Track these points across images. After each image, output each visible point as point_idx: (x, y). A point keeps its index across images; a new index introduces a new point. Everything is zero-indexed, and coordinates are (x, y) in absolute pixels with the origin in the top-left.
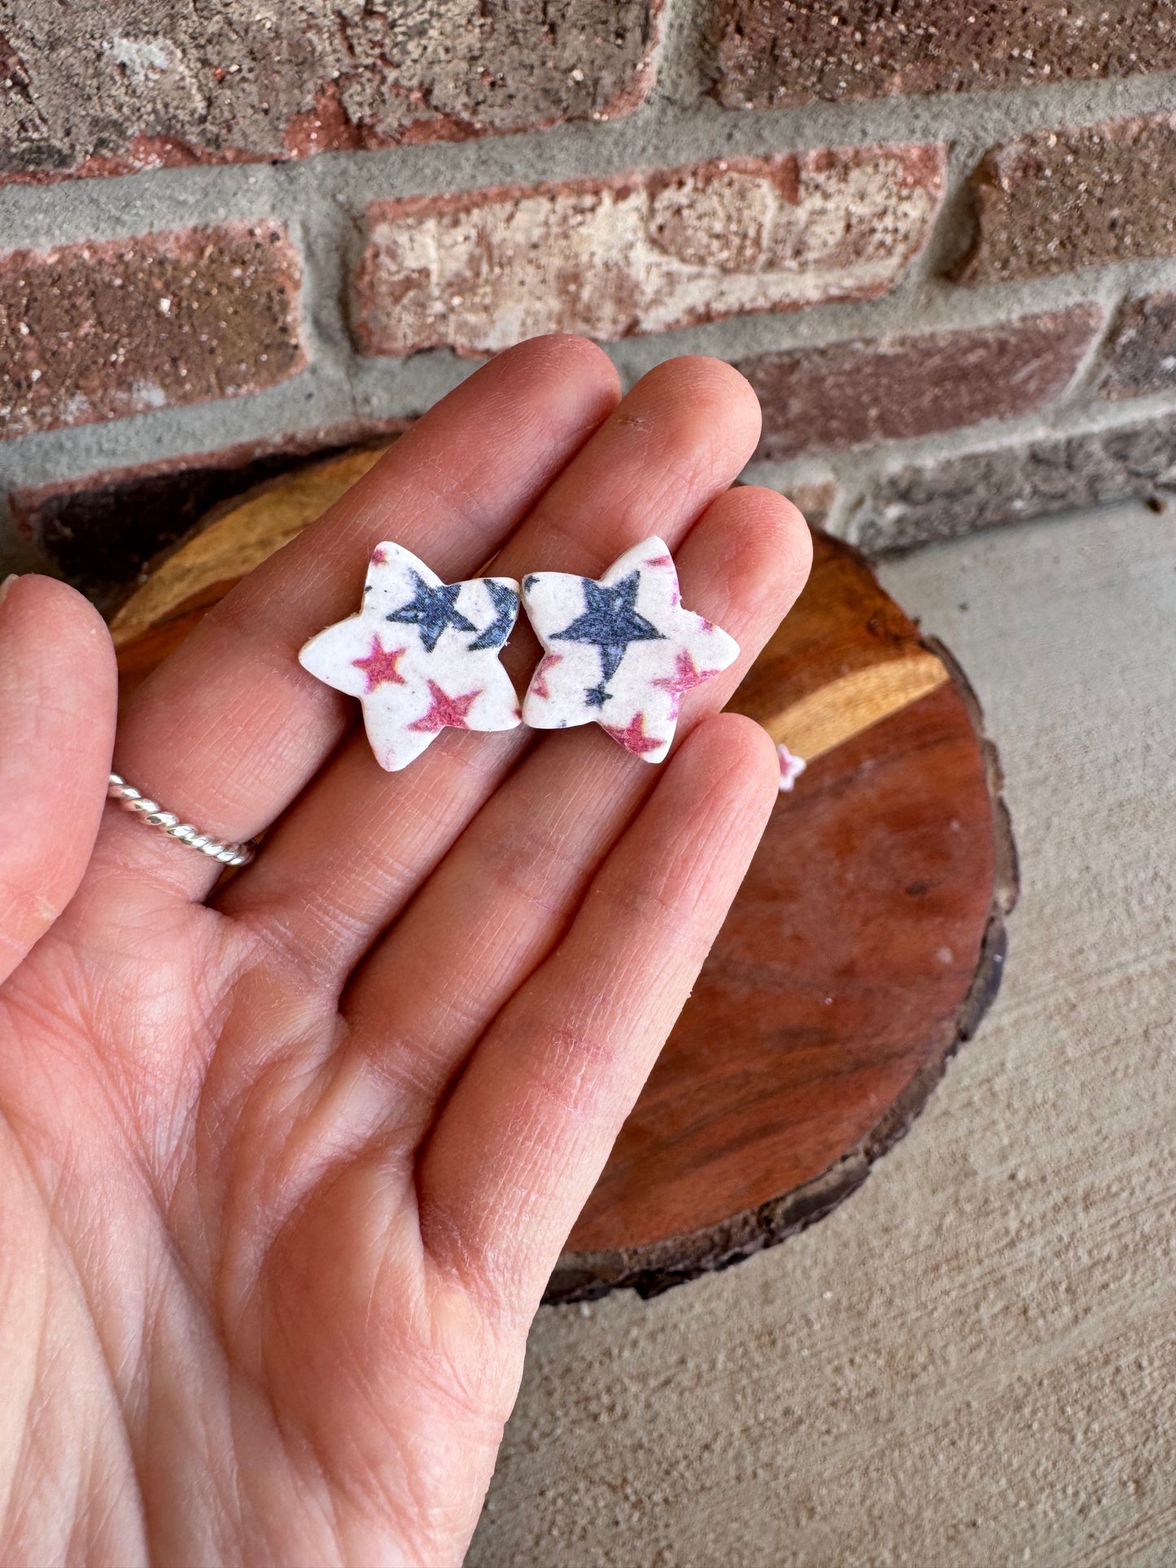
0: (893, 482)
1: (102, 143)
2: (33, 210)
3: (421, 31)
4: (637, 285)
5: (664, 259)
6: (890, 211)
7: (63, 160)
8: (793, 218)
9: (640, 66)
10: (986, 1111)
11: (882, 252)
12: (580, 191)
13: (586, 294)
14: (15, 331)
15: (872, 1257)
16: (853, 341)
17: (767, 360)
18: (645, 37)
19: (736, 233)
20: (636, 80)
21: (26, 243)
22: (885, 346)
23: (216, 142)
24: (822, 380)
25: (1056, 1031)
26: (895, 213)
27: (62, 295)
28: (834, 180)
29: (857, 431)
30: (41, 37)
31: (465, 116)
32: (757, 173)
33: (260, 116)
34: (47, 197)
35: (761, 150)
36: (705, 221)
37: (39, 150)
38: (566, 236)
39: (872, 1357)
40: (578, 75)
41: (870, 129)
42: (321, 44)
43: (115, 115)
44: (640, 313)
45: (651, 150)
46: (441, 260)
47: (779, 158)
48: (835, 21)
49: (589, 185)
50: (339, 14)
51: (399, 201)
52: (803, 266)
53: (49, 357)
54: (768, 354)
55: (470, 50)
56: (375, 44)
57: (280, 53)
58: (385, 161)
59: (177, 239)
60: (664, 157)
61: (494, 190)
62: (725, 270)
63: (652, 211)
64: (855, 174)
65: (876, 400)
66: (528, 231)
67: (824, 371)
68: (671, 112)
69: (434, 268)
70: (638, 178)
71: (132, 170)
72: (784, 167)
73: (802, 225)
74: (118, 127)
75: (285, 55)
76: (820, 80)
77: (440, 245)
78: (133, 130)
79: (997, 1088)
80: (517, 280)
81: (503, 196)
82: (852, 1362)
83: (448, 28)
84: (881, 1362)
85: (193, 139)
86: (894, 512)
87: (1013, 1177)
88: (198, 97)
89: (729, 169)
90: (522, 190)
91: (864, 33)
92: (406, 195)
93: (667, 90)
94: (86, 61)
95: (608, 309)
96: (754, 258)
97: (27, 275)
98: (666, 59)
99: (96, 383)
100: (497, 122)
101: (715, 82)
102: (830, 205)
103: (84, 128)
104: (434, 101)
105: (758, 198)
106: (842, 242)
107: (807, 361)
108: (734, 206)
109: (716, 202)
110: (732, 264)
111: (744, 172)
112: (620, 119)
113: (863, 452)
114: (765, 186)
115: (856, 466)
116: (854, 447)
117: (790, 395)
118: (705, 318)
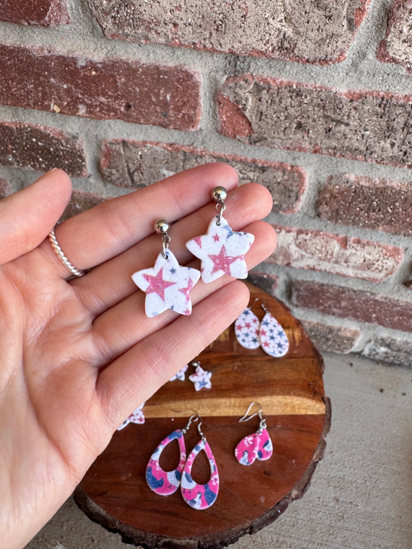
0: (382, 340)
4: (291, 254)
5: (300, 251)
6: (380, 261)
8: (345, 253)
9: (294, 205)
11: (377, 270)
12: (276, 227)
16: (367, 292)
17: (334, 287)
18: (296, 200)
19: (325, 251)
20: (293, 208)
22: (378, 298)
24: (354, 300)
26: (382, 261)
28: (359, 246)
29: (367, 319)
30: (148, 166)
32: (333, 238)
35: (336, 233)
36: (314, 245)
37: (142, 185)
40: (276, 203)
41: (373, 237)
44: (291, 262)
45: (300, 223)
47: (341, 236)
48: (358, 209)
49: (278, 227)
52: (348, 266)
54: (335, 285)
60: (304, 226)
62: (320, 259)
63: (297, 239)
64: (367, 247)
65: (375, 312)
67: (354, 297)
68: (306, 217)
70: (295, 229)
72: (342, 239)
73: (347, 255)
76: (353, 222)
86: (383, 349)
89: (324, 234)
91: (368, 214)
93: (305, 211)
94: (156, 172)
95: (281, 258)
96: (330, 259)
98: (305, 204)
101: (319, 214)
102: (358, 253)
105: (332, 245)
106: (362, 264)
107: (349, 291)
108: (324, 244)
109: (318, 241)
110: (323, 258)
111: (328, 236)
112: (289, 215)
113: (372, 326)
114: (335, 242)
115: (369, 329)
116: (367, 323)
117: (342, 299)
118: (314, 269)
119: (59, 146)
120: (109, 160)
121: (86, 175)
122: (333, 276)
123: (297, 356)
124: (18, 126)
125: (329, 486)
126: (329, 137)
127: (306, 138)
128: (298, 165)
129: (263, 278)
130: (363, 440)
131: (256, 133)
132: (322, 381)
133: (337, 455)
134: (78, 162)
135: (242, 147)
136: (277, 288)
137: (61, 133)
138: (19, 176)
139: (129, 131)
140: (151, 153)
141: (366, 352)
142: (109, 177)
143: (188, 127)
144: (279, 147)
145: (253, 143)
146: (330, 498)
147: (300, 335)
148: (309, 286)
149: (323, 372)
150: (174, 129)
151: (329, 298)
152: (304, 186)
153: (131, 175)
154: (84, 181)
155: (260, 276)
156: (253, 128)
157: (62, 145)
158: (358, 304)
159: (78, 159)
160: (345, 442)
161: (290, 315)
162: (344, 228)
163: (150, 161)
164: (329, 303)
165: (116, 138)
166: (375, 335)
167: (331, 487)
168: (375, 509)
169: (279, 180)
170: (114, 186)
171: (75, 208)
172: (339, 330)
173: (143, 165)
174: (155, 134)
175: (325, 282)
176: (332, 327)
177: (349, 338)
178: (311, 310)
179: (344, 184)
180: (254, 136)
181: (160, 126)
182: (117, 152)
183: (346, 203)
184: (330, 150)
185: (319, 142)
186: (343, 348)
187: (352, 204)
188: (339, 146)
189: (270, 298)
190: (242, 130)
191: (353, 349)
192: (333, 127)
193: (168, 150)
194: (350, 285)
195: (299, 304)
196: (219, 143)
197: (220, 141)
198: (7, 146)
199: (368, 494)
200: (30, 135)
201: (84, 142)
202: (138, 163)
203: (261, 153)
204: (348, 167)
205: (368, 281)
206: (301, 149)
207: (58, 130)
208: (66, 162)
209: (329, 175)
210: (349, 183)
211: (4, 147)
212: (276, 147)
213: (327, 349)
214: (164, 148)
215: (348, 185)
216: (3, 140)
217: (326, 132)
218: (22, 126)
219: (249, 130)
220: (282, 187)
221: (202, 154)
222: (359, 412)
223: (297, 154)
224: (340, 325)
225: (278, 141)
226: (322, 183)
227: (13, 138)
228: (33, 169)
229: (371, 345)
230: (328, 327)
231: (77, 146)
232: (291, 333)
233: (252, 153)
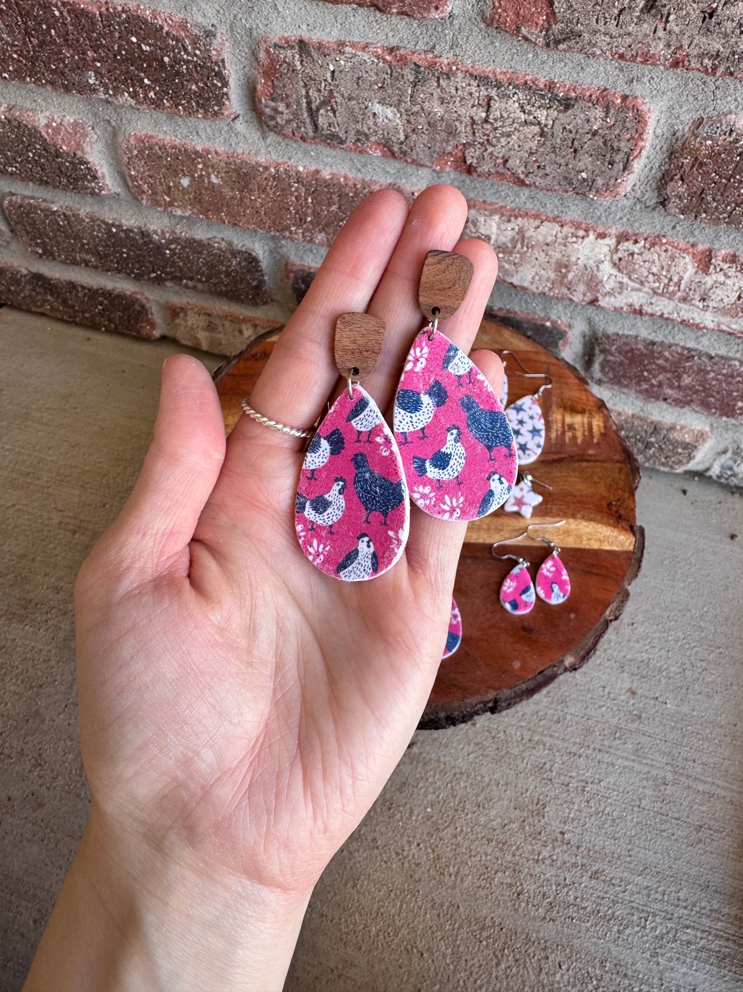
1: (358, 140)
2: (327, 156)
3: (509, 135)
4: (601, 282)
5: (619, 274)
7: (342, 142)
8: (703, 281)
9: (619, 181)
10: (572, 795)
12: (578, 226)
13: (570, 276)
14: (306, 199)
15: (463, 811)
16: (735, 359)
17: (673, 348)
18: (625, 169)
19: (665, 276)
20: (616, 186)
21: (321, 167)
23: (404, 153)
24: (708, 373)
25: (645, 787)
27: (327, 193)
28: (734, 269)
29: (727, 410)
30: (346, 95)
31: (522, 176)
32: (684, 251)
33: (426, 149)
34: (334, 153)
35: (692, 240)
36: (647, 264)
37: (333, 135)
38: (565, 246)
39: (429, 850)
40: (584, 175)
42: (461, 128)
43: (367, 131)
44: (600, 298)
45: (625, 219)
46: (498, 235)
47: (700, 247)
49: (584, 226)
50: (472, 118)
51: (484, 202)
52: (706, 308)
53: (316, 215)
54: (677, 345)
55: (531, 149)
56: (485, 135)
57: (441, 126)
58: (483, 182)
59: (381, 186)
60: (632, 226)
61: (533, 212)
62: (655, 292)
63: (617, 250)
66: (545, 237)
67: (709, 368)
68: (639, 206)
69: (493, 237)
70: (613, 231)
71: (368, 153)
72: (703, 253)
73: (708, 286)
74: (367, 136)
75: (443, 128)
76: (729, 217)
77: (499, 228)
78: (373, 139)
79: (587, 789)
80: (534, 256)
81: (536, 217)
82: (418, 845)
83: (522, 137)
84: (432, 856)
85: (396, 149)
87: (562, 833)
88: (402, 134)
89: (668, 243)
90: (547, 217)
92: (489, 201)
93: (639, 194)
94: (360, 108)
95: (581, 288)
96: (674, 293)
97: (317, 180)
98: (639, 180)
99: (331, 231)
100: (537, 184)
101: (665, 200)
102: (728, 281)
103: (353, 133)
104: (508, 166)
105: (682, 263)
106: (735, 303)
107: (699, 358)
108: (666, 262)
109: (656, 257)
110: (660, 291)
111: (676, 248)
112: (606, 201)
113: (733, 425)
114: (688, 259)
115: (727, 430)
116: (724, 418)
117: (684, 372)
118: (640, 312)
119: (179, 53)
120: (273, 81)
121: (228, 117)
122: (673, 328)
123: (593, 458)
124: (103, 9)
125: (623, 672)
126: (708, 30)
127: (660, 33)
128: (638, 94)
129: (543, 326)
130: (690, 611)
131: (562, 22)
132: (634, 502)
133: (641, 630)
134: (216, 85)
135: (531, 55)
136: (568, 347)
137: (183, 25)
138: (108, 118)
139: (311, 21)
140: (353, 68)
141: (715, 471)
142: (272, 118)
143: (427, 10)
144: (603, 52)
145: (552, 45)
146: (621, 689)
147: (602, 424)
148: (626, 344)
149: (636, 488)
150: (398, 13)
151: (662, 369)
152: (643, 140)
153: (313, 114)
154: (226, 129)
155: (539, 322)
156: (557, 11)
157: (185, 50)
158: (714, 383)
159: (215, 82)
160: (657, 610)
161: (586, 390)
162: (710, 230)
163: (349, 85)
164: (661, 377)
165: (286, 35)
166: (735, 442)
167: (625, 674)
168: (693, 710)
169: (595, 128)
170: (280, 139)
171: (209, 182)
172: (672, 428)
173: (335, 94)
174: (361, 27)
175: (659, 338)
176: (660, 422)
177: (689, 444)
178: (625, 390)
179: (723, 137)
180: (556, 28)
181: (372, 9)
182: (289, 64)
183: (721, 177)
184: (706, 61)
185: (685, 43)
186: (674, 462)
187: (732, 180)
188: (725, 52)
189: (553, 361)
190: (532, 15)
191: (692, 466)
192: (720, 7)
193: (384, 59)
194: (705, 344)
195: (605, 379)
196: (486, 47)
197: (487, 41)
198: (84, 53)
199: (685, 688)
200: (126, 28)
201: (227, 44)
202: (327, 88)
203: (566, 69)
204: (736, 100)
205: (739, 338)
206: (647, 59)
207: (178, 17)
208: (194, 87)
209: (696, 116)
210: (734, 134)
211: (78, 54)
212: (598, 52)
213: (644, 463)
214: (378, 57)
215: (731, 139)
216: (78, 41)
217: (705, 18)
218: (111, 10)
219: (547, 15)
220: (600, 143)
221: (451, 69)
222: (687, 567)
223: (636, 69)
224: (673, 421)
225: (602, 40)
226: (679, 134)
227: (95, 35)
228: (133, 102)
229: (725, 459)
230: (652, 423)
231: (214, 52)
232: (586, 421)
233: (548, 69)
